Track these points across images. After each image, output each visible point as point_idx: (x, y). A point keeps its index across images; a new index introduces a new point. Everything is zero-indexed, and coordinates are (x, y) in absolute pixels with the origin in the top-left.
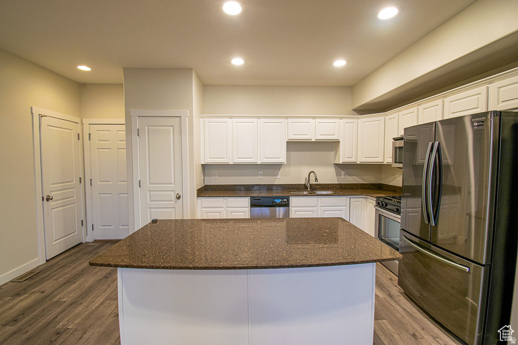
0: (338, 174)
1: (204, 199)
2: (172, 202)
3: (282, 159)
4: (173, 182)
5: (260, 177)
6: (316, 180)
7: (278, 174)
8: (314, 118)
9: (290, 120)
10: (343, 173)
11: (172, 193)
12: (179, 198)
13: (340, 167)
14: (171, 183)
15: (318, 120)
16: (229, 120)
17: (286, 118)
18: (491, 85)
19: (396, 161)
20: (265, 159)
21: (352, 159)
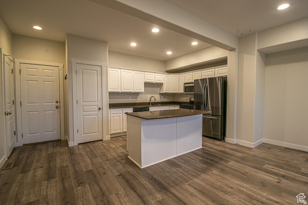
0: (161, 98)
1: (112, 110)
2: (96, 112)
3: (143, 91)
4: (97, 101)
5: (130, 99)
6: (155, 100)
7: (138, 98)
8: (154, 73)
9: (146, 73)
10: (162, 97)
11: (96, 107)
12: (100, 109)
13: (162, 94)
14: (96, 102)
15: (156, 74)
16: (119, 70)
17: (144, 72)
18: (216, 69)
19: (185, 92)
20: (136, 90)
21: (168, 91)
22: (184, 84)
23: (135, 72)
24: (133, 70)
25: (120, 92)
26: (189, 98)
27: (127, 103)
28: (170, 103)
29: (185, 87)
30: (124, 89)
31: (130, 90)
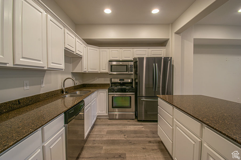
7: (43, 82)
8: (75, 36)
9: (66, 30)
15: (77, 39)
17: (64, 26)
18: (149, 50)
19: (111, 71)
20: (52, 64)
21: (86, 69)
22: (109, 61)
26: (109, 79)
27: (19, 100)
28: (82, 87)
29: (111, 66)
30: (23, 58)
31: (40, 61)
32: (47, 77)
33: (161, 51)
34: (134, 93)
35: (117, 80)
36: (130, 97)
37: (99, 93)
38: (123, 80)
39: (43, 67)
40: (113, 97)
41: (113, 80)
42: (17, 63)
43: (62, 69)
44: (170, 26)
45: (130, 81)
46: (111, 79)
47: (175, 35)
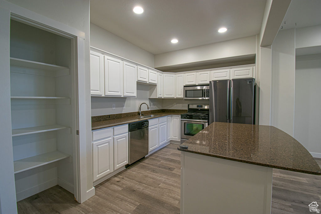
0: (150, 105)
1: (95, 132)
3: (135, 94)
5: (113, 108)
7: (124, 106)
8: (148, 68)
9: (139, 67)
10: (152, 104)
13: (151, 100)
15: (150, 71)
16: (102, 56)
17: (137, 64)
18: (231, 70)
19: (186, 97)
20: (126, 93)
21: (161, 95)
22: (184, 86)
23: (125, 63)
24: (123, 60)
25: (103, 96)
26: (187, 105)
27: (109, 115)
28: (159, 112)
29: (186, 91)
30: (109, 91)
31: (118, 92)
32: (127, 102)
33: (248, 70)
34: (207, 121)
35: (195, 107)
36: (203, 125)
37: (172, 119)
38: (202, 106)
39: (121, 96)
40: (185, 123)
41: (191, 107)
42: (106, 94)
43: (135, 96)
44: (256, 37)
45: (208, 107)
46: (189, 105)
47: (261, 49)
